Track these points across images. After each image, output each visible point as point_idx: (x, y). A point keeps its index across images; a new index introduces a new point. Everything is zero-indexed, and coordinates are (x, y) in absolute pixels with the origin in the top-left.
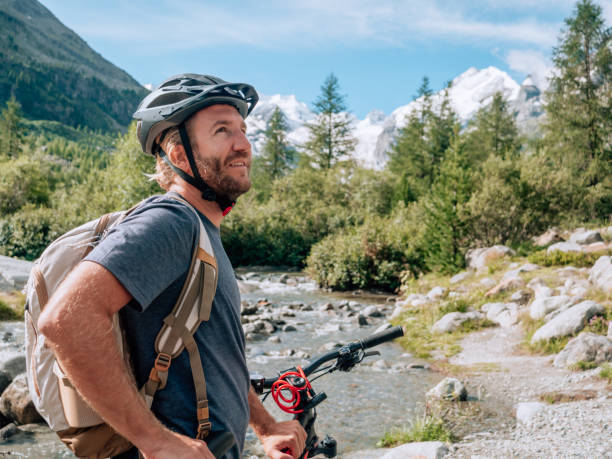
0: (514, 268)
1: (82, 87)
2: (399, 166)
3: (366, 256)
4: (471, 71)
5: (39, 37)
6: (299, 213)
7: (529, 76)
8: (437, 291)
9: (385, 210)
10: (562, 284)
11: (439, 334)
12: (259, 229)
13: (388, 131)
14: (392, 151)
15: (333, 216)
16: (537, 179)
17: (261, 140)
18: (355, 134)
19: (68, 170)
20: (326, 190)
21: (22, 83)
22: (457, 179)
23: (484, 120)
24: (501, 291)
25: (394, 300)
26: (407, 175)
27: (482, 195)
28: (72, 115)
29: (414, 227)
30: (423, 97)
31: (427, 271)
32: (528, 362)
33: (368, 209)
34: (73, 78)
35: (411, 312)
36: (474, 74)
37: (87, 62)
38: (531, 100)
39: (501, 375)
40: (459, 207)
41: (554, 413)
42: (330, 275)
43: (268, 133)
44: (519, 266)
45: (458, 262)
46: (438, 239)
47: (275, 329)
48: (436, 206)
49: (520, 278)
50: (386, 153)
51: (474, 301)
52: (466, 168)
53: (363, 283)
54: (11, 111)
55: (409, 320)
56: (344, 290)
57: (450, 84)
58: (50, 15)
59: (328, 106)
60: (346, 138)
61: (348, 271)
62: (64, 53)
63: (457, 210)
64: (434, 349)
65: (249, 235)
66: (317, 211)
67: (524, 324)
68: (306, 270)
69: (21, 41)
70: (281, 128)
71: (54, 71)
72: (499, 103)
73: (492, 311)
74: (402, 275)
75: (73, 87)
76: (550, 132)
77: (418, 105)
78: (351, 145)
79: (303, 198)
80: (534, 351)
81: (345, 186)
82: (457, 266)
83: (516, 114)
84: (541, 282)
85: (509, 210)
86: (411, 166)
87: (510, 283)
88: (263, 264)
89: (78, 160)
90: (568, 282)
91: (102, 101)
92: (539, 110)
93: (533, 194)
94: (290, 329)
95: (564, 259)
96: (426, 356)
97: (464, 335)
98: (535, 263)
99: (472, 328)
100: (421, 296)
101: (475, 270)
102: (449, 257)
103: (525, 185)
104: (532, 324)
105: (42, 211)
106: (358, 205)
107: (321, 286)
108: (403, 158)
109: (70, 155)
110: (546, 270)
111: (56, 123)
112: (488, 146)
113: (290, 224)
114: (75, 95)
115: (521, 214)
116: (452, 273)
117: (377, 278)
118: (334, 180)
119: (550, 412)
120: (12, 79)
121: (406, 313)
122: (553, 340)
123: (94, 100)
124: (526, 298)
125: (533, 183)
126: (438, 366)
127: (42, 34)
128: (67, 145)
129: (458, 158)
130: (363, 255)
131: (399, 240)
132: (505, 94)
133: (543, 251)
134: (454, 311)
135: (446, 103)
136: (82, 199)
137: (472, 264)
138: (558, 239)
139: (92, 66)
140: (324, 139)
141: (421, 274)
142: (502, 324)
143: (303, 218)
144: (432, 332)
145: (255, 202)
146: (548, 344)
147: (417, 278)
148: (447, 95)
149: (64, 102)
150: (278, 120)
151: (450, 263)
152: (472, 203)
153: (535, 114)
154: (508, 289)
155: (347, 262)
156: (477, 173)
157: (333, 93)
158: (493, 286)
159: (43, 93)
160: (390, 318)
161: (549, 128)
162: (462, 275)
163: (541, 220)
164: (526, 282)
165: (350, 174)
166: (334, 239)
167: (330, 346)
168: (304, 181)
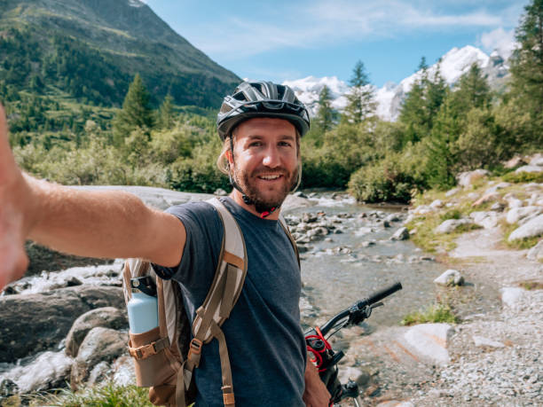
0: (492, 186)
1: (207, 83)
2: (407, 118)
3: (388, 180)
4: (454, 50)
5: (182, 57)
6: (342, 153)
7: (496, 50)
8: (437, 202)
9: (398, 148)
10: (529, 197)
11: (440, 235)
12: (317, 164)
13: (399, 94)
14: (402, 108)
15: (364, 153)
16: (507, 122)
17: (316, 107)
18: (376, 99)
19: (203, 134)
20: (359, 136)
21: (174, 85)
22: (449, 125)
23: (464, 83)
24: (484, 202)
25: (407, 209)
26: (412, 124)
27: (467, 136)
28: (203, 101)
29: (419, 159)
30: (422, 70)
31: (429, 188)
32: (508, 256)
33: (387, 147)
34: (201, 79)
35: (420, 218)
36: (455, 52)
37: (210, 69)
38: (497, 67)
39: (487, 265)
40: (451, 144)
41: (532, 298)
42: (364, 193)
43: (321, 102)
44: (496, 183)
45: (451, 181)
46: (437, 167)
47: (329, 232)
48: (435, 144)
49: (497, 193)
50: (397, 110)
51: (464, 210)
52: (455, 117)
53: (385, 198)
54: (168, 102)
55: (419, 224)
56: (373, 203)
57: (440, 60)
58: (186, 42)
59: (358, 82)
60: (371, 102)
61: (375, 190)
62: (196, 64)
63: (449, 147)
64: (437, 245)
65: (311, 169)
66: (354, 151)
67: (502, 227)
68: (348, 191)
69: (172, 60)
70: (327, 98)
71: (191, 75)
72: (475, 70)
73: (478, 217)
74: (411, 192)
75: (202, 84)
76: (514, 88)
77: (419, 76)
78: (374, 106)
79: (344, 143)
80: (510, 246)
81: (372, 133)
82: (449, 184)
83: (487, 76)
84: (514, 196)
85: (486, 144)
86: (414, 117)
87: (491, 197)
88: (320, 187)
89: (208, 128)
90: (534, 196)
91: (219, 91)
92: (502, 73)
93: (504, 132)
94: (339, 232)
95: (528, 177)
96: (433, 251)
97: (459, 235)
98: (507, 181)
99: (464, 230)
100: (426, 207)
101: (463, 187)
102: (444, 178)
103: (498, 127)
104: (508, 227)
105: (188, 161)
106: (380, 145)
107: (358, 200)
108: (409, 113)
109: (203, 125)
110: (515, 186)
111: (193, 106)
112: (468, 100)
113: (336, 161)
114: (204, 89)
115: (495, 147)
116: (446, 190)
117: (395, 194)
118: (364, 130)
119: (529, 298)
120: (168, 83)
121: (416, 219)
122: (526, 239)
123: (214, 91)
124: (503, 208)
125: (504, 125)
126: (441, 258)
127: (183, 54)
128: (201, 119)
129: (449, 110)
130: (385, 180)
131: (409, 169)
132: (479, 63)
133: (512, 173)
134: (450, 218)
135: (438, 73)
136: (210, 152)
137: (461, 183)
138: (522, 163)
139: (213, 71)
140: (356, 103)
141: (425, 191)
142: (486, 226)
143: (345, 156)
144: (435, 233)
145: (314, 147)
146: (521, 243)
147: (422, 193)
148: (438, 68)
149: (198, 94)
150: (327, 94)
151: (445, 182)
152: (460, 141)
153: (500, 75)
154: (488, 201)
155: (374, 185)
156: (463, 121)
157: (361, 73)
158: (477, 199)
159: (186, 90)
160: (406, 222)
161: (513, 85)
162: (454, 190)
163: (510, 150)
164: (502, 195)
165: (374, 125)
166: (365, 170)
167: (365, 244)
168: (344, 132)
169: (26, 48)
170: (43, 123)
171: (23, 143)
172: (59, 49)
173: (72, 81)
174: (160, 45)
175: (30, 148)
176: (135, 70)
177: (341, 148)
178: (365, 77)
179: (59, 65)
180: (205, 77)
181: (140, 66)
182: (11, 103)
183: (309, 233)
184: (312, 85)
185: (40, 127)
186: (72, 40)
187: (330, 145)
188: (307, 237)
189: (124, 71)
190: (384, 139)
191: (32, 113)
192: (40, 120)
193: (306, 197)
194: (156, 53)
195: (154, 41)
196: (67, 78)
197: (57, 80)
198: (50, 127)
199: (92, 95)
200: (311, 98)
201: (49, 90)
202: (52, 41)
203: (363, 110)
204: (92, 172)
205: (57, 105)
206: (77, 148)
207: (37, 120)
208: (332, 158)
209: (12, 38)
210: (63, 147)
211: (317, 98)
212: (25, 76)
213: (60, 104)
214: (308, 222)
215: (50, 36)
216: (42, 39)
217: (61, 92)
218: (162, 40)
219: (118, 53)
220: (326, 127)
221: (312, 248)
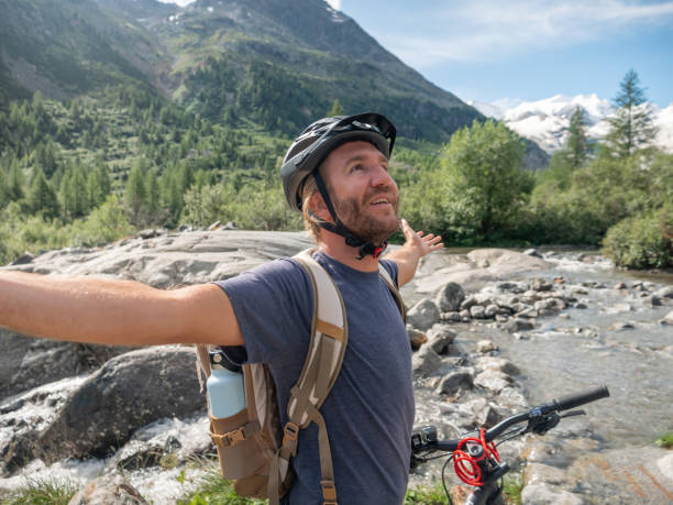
1: (421, 109)
3: (664, 239)
5: (390, 78)
6: (598, 198)
12: (560, 214)
15: (631, 199)
17: (565, 136)
18: (655, 123)
19: (412, 172)
20: (625, 176)
28: (414, 131)
34: (412, 103)
37: (424, 91)
42: (625, 255)
43: (572, 129)
47: (567, 306)
53: (659, 263)
56: (639, 269)
58: (396, 60)
59: (628, 100)
60: (647, 127)
61: (644, 251)
62: (407, 86)
65: (551, 219)
66: (616, 195)
68: (602, 250)
69: (378, 82)
70: (582, 124)
71: (400, 100)
75: (414, 111)
78: (651, 133)
79: (602, 186)
81: (645, 171)
88: (563, 243)
91: (435, 118)
94: (581, 307)
106: (657, 188)
107: (617, 264)
109: (413, 161)
113: (588, 209)
114: (416, 116)
118: (634, 167)
123: (429, 118)
127: (392, 75)
128: (410, 154)
130: (660, 238)
136: (418, 195)
139: (429, 93)
140: (624, 129)
143: (601, 203)
145: (558, 190)
149: (408, 123)
150: (580, 118)
155: (643, 244)
157: (633, 87)
165: (650, 160)
166: (630, 222)
167: (619, 326)
168: (601, 170)
169: (222, 78)
170: (235, 160)
171: (213, 182)
172: (255, 77)
173: (267, 112)
174: (365, 64)
175: (219, 187)
176: (335, 97)
177: (596, 192)
178: (639, 93)
179: (254, 94)
180: (417, 102)
181: (341, 92)
182: (204, 139)
183: (537, 305)
184: (559, 107)
185: (232, 164)
186: (269, 66)
187: (580, 188)
188: (533, 310)
189: (322, 99)
190: (664, 180)
191: (225, 149)
192: (232, 156)
193: (541, 257)
194: (361, 75)
195: (358, 61)
196: (261, 110)
197: (251, 111)
198: (242, 163)
199: (287, 127)
200: (558, 123)
201: (242, 123)
202: (247, 68)
203: (635, 138)
204: (281, 215)
205: (250, 139)
206: (266, 188)
207: (229, 156)
208: (581, 205)
209: (209, 68)
210: (254, 187)
211: (566, 123)
212: (220, 108)
213: (253, 139)
214: (539, 290)
215: (246, 63)
216: (238, 66)
217: (254, 125)
218: (368, 59)
219: (317, 77)
220: (577, 162)
221: (540, 325)
